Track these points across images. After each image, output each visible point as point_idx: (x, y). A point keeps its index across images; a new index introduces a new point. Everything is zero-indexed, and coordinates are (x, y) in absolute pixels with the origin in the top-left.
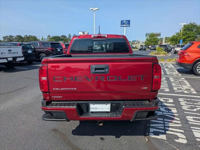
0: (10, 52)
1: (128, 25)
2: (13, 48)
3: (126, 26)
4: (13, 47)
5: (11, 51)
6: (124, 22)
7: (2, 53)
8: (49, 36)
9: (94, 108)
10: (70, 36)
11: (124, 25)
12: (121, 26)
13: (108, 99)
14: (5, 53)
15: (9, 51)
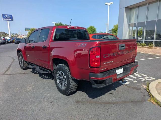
1: (11, 19)
3: (8, 20)
6: (7, 16)
9: (118, 72)
11: (7, 19)
12: (3, 20)
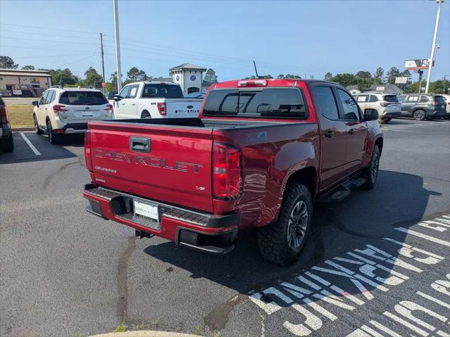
0: (190, 110)
2: (196, 103)
4: (196, 101)
5: (192, 107)
7: (176, 112)
8: (329, 75)
9: (141, 210)
10: (380, 72)
13: (160, 199)
14: (181, 111)
15: (188, 107)
